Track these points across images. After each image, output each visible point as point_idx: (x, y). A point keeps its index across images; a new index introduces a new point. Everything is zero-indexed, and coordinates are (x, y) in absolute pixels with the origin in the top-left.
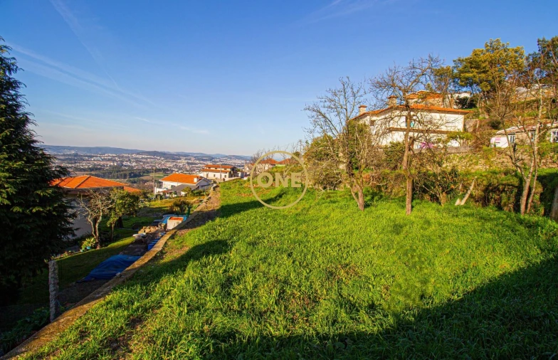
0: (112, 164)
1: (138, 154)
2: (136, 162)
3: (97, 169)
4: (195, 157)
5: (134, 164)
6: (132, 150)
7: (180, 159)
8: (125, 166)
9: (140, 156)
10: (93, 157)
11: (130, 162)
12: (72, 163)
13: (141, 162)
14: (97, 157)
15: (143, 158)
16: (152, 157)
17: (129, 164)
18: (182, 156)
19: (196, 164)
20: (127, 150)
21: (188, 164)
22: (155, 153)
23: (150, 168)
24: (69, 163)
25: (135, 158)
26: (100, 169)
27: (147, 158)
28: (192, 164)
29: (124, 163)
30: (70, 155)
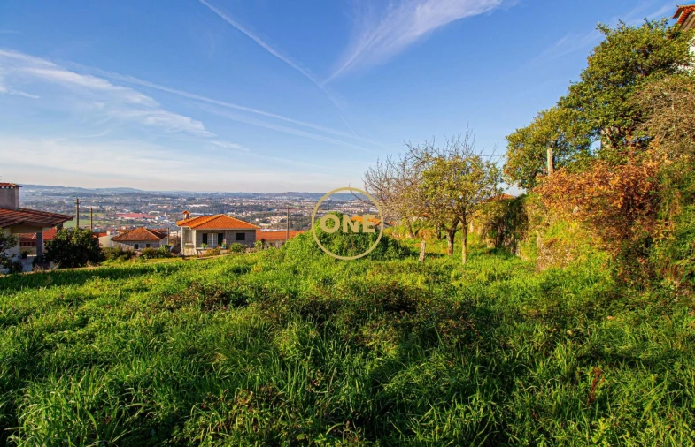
14: (346, 203)
30: (326, 202)
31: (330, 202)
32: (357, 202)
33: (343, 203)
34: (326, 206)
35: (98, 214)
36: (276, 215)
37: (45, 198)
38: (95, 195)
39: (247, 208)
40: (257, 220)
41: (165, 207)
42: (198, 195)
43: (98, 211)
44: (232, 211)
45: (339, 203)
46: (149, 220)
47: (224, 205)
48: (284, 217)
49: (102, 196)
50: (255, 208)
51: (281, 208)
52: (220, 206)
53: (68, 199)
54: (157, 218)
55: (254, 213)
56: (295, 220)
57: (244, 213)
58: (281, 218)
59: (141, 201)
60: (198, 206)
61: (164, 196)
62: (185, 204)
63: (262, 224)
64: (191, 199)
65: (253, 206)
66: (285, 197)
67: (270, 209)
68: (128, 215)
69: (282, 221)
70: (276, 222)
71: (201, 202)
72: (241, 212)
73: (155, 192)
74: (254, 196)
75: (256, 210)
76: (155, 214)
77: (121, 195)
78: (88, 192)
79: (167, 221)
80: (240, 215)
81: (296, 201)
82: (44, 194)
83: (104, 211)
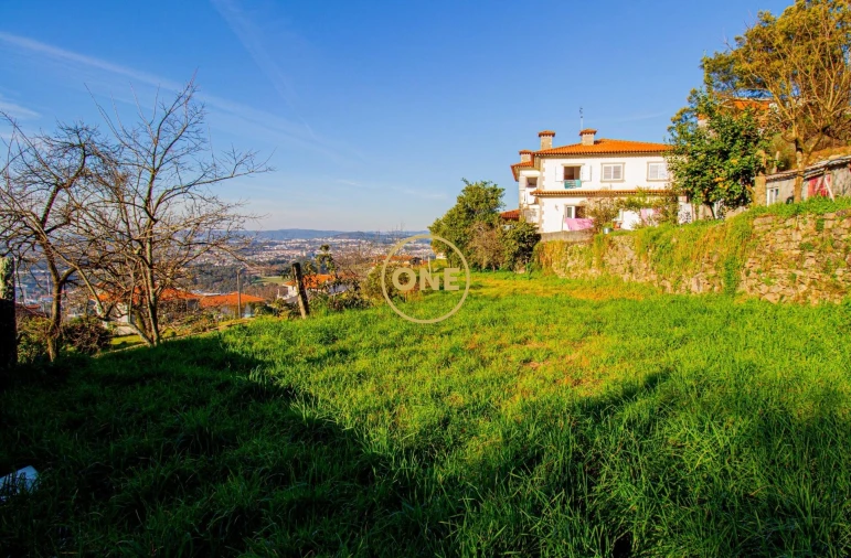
1: (336, 237)
3: (279, 262)
6: (327, 232)
13: (339, 248)
15: (342, 243)
19: (417, 249)
20: (321, 232)
21: (406, 248)
22: (360, 235)
26: (283, 262)
27: (347, 243)
28: (412, 249)
29: (316, 253)
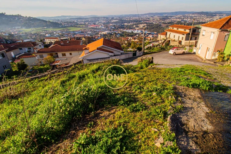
0: (179, 20)
2: (190, 19)
4: (226, 14)
5: (189, 20)
7: (216, 16)
8: (184, 21)
9: (193, 15)
10: (173, 17)
11: (187, 19)
12: (163, 20)
14: (174, 17)
16: (200, 15)
17: (186, 20)
18: (218, 13)
23: (196, 22)
24: (162, 20)
25: (191, 16)
30: (164, 17)
31: (166, 17)
32: (178, 16)
33: (172, 17)
34: (163, 19)
35: (83, 26)
36: (142, 24)
37: (71, 20)
38: (84, 18)
39: (132, 21)
40: (134, 26)
41: (104, 22)
42: (115, 16)
43: (83, 24)
44: (126, 23)
45: (170, 17)
46: (98, 27)
47: (123, 20)
48: (145, 25)
49: (86, 19)
50: (135, 21)
51: (145, 21)
52: (122, 20)
53: (76, 20)
54: (100, 27)
55: (134, 23)
56: (149, 26)
57: (130, 23)
58: (144, 25)
59: (97, 20)
60: (115, 21)
61: (104, 18)
62: (110, 20)
63: (136, 28)
64: (113, 18)
65: (134, 20)
66: (148, 15)
67: (140, 21)
68: (92, 25)
69: (144, 26)
70: (141, 27)
71: (116, 19)
72: (129, 23)
73: (102, 16)
74: (135, 16)
75: (135, 22)
76: (100, 25)
77: (91, 18)
78: (82, 17)
79: (103, 27)
80: (129, 24)
81: (152, 17)
82: (70, 19)
83: (85, 24)
